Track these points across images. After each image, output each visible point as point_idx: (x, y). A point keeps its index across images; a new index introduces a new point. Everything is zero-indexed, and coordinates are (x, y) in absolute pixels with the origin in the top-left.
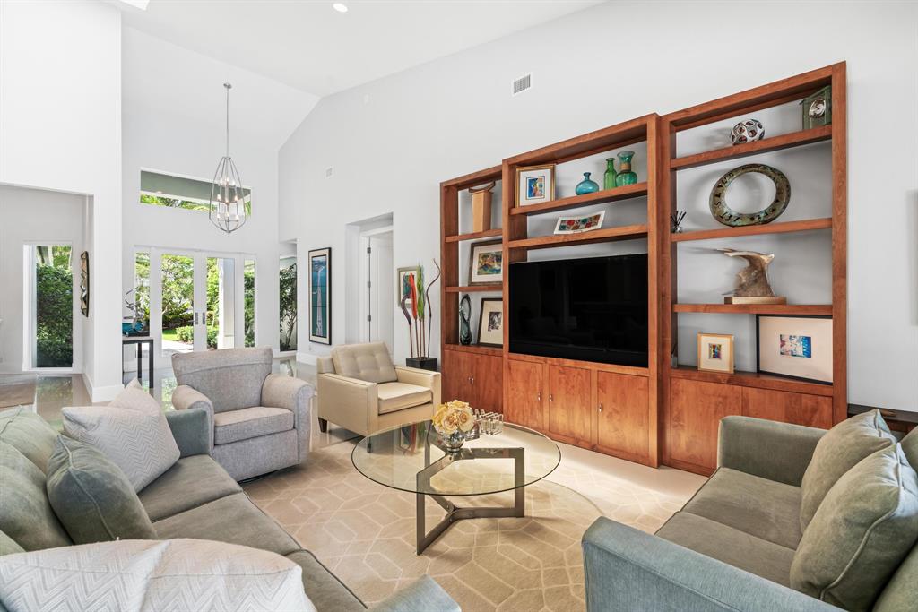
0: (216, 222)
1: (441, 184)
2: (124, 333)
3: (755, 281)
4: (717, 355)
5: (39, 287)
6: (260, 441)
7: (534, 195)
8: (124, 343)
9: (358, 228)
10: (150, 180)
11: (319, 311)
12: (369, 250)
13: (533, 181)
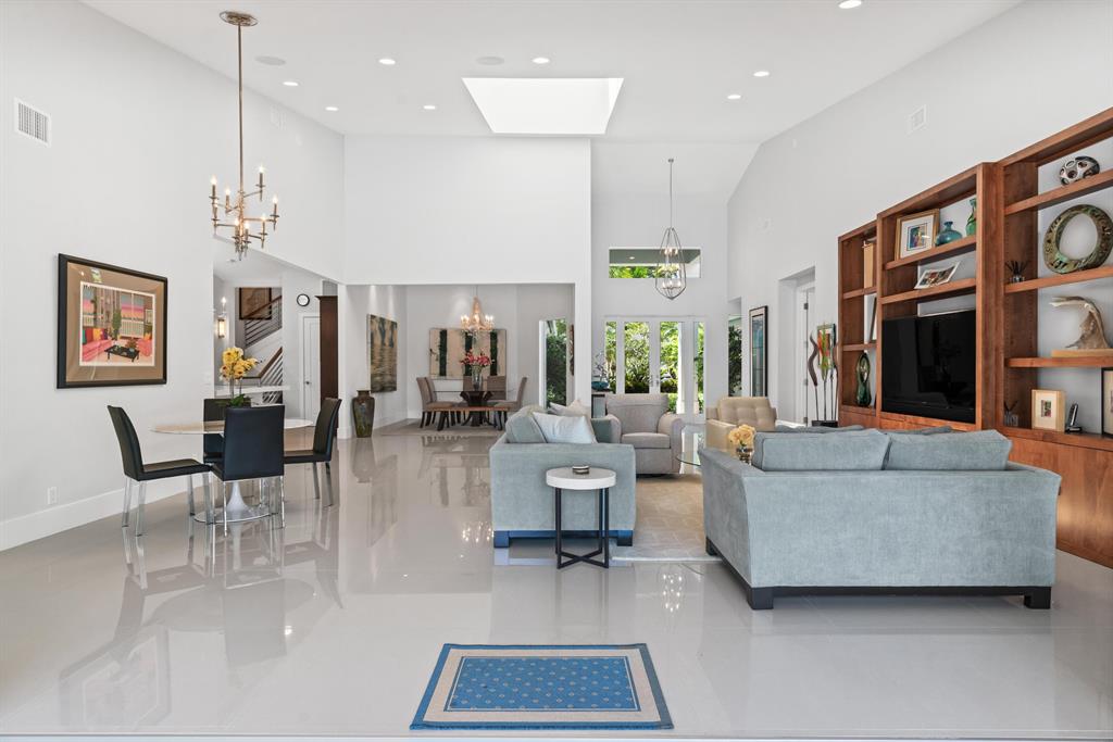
0: (663, 291)
1: (839, 238)
2: (593, 388)
3: (1093, 332)
4: (1047, 413)
5: (548, 353)
6: (647, 451)
7: (916, 245)
8: (593, 396)
9: (795, 282)
10: (617, 255)
11: (758, 372)
12: (806, 306)
13: (915, 230)
